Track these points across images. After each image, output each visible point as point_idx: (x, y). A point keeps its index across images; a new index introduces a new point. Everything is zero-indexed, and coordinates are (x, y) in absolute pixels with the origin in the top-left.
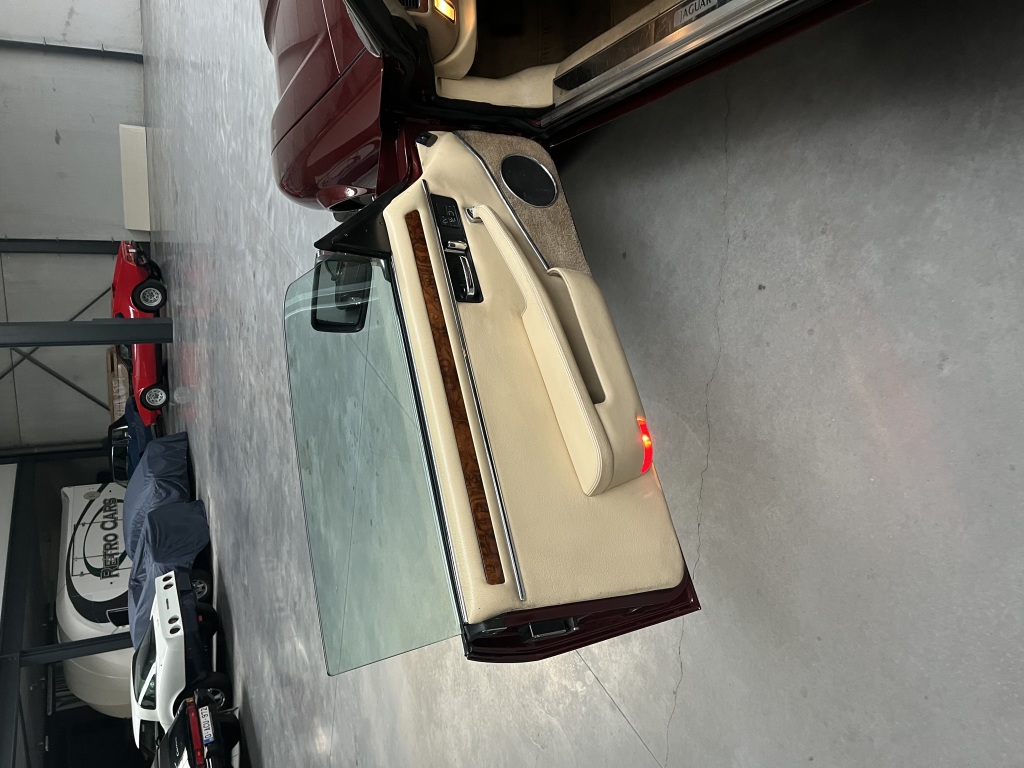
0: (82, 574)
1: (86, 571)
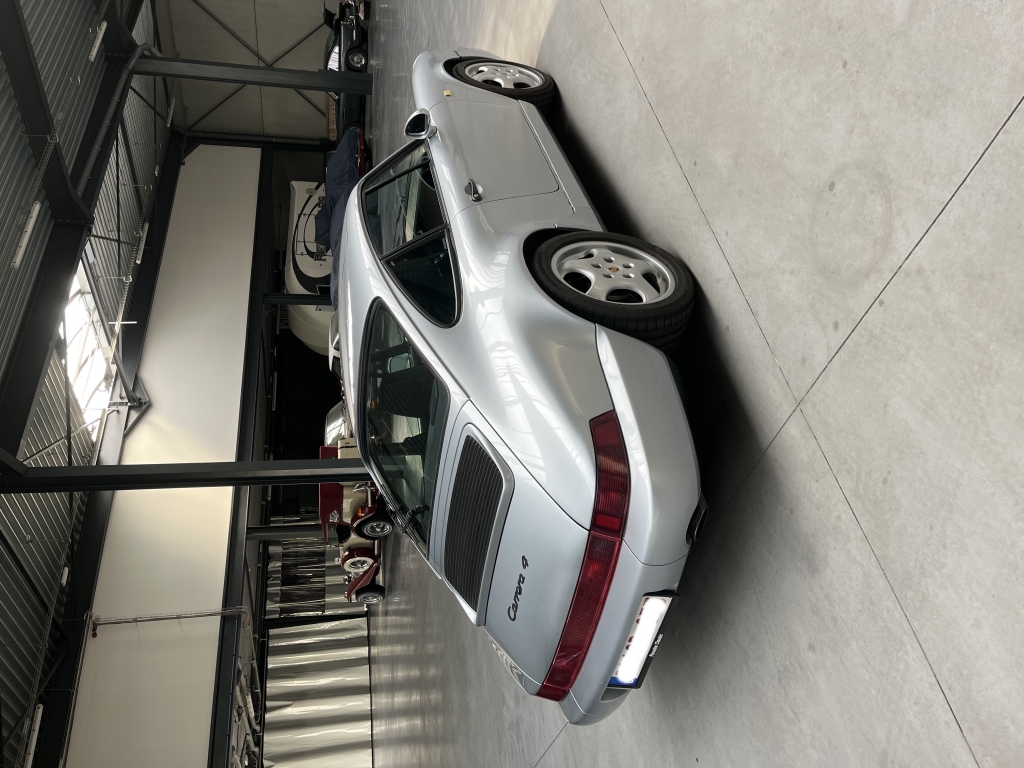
0: (302, 254)
1: (305, 252)
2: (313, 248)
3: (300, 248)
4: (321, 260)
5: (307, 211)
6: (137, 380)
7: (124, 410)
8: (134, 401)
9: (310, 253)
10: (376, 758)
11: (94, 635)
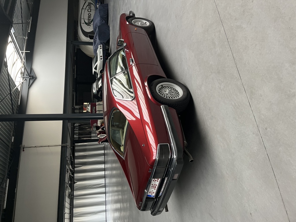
1: (84, 23)
2: (87, 22)
3: (83, 21)
4: (89, 26)
5: (85, 7)
6: (31, 69)
7: (28, 79)
8: (31, 77)
9: (86, 23)
10: (106, 181)
11: (24, 151)
